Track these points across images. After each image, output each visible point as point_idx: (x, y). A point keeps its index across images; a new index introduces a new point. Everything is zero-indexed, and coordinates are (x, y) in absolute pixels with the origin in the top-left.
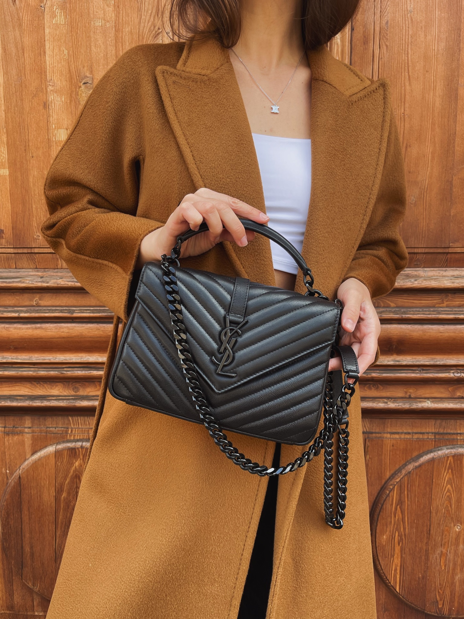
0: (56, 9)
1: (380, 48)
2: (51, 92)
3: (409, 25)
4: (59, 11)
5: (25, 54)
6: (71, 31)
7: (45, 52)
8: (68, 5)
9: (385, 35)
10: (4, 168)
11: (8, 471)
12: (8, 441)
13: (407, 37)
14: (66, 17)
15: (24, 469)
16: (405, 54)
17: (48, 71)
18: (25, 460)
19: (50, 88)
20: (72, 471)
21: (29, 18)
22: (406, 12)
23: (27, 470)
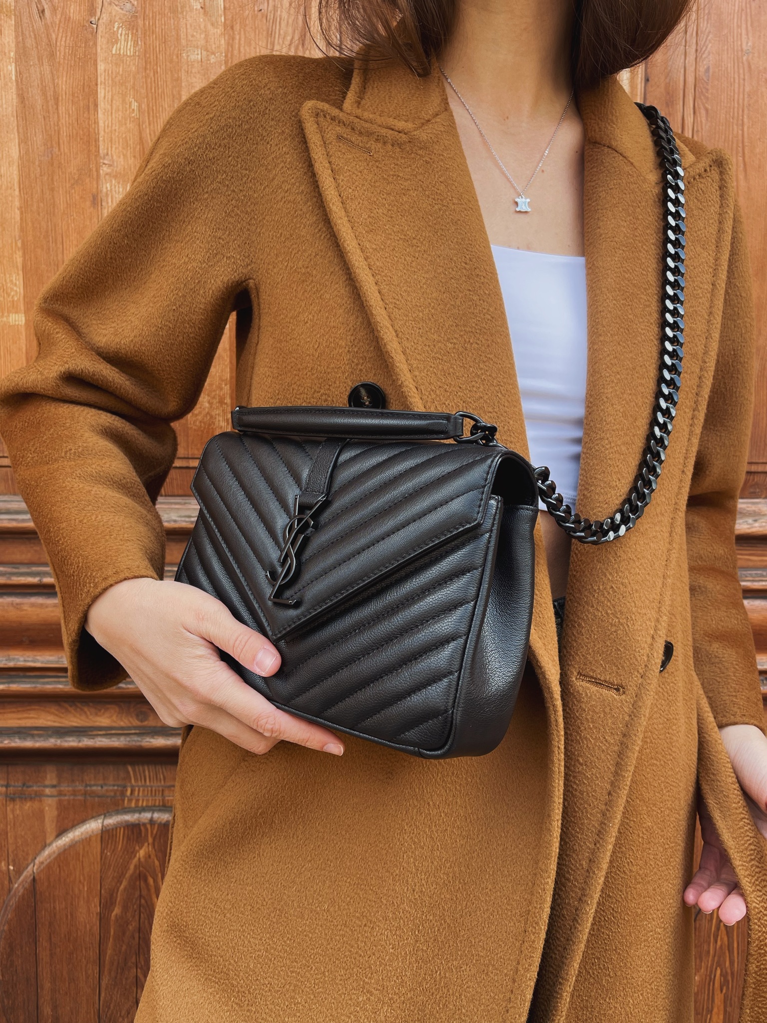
0: (118, 28)
1: (694, 113)
2: (107, 177)
3: (744, 75)
4: (124, 32)
5: (60, 108)
6: (146, 69)
7: (96, 105)
8: (140, 22)
9: (704, 90)
10: (16, 312)
11: (11, 868)
12: (13, 811)
13: (741, 96)
14: (136, 44)
15: (42, 863)
16: (737, 125)
17: (101, 139)
18: (44, 847)
19: (104, 170)
20: (132, 867)
21: (68, 41)
22: (740, 53)
23: (49, 867)
